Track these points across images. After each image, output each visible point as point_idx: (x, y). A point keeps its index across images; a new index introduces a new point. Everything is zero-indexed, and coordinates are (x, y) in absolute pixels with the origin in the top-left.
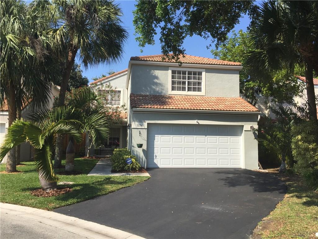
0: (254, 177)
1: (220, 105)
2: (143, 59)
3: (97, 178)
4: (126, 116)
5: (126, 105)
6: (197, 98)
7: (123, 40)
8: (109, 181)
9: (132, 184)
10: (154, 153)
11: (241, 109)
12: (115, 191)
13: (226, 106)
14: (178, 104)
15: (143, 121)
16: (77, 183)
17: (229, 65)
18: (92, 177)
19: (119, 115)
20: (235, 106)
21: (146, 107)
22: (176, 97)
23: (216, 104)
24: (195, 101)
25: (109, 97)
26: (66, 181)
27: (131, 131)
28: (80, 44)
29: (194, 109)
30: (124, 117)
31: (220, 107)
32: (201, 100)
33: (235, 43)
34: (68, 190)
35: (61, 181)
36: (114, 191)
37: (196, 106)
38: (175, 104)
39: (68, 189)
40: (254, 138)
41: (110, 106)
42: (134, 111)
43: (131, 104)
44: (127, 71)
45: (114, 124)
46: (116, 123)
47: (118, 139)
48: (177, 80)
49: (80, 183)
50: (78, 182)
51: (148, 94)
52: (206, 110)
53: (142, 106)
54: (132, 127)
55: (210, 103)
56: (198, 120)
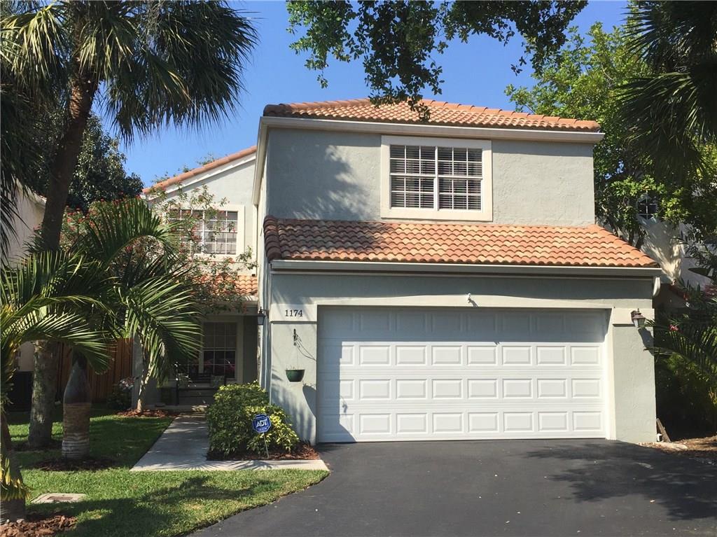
0: (648, 466)
1: (537, 249)
2: (302, 112)
3: (160, 477)
4: (254, 286)
5: (254, 252)
6: (468, 229)
7: (238, 51)
8: (198, 489)
9: (272, 498)
10: (338, 397)
11: (603, 261)
12: (217, 522)
13: (557, 250)
14: (412, 246)
15: (304, 299)
16: (95, 496)
17: (564, 129)
18: (144, 477)
19: (235, 285)
20: (582, 251)
21: (313, 256)
22: (403, 226)
23: (526, 245)
24: (461, 237)
25: (203, 231)
26: (60, 491)
27: (269, 331)
28: (104, 61)
29: (460, 262)
30: (249, 291)
31: (538, 255)
32: (481, 234)
33: (579, 66)
34: (61, 523)
35: (44, 493)
36: (212, 521)
37: (467, 253)
38: (401, 246)
39: (63, 518)
40: (642, 346)
41: (205, 257)
42: (275, 270)
43: (267, 249)
44: (254, 152)
45: (216, 312)
46: (225, 308)
47: (231, 356)
48: (405, 174)
49: (106, 497)
50: (97, 495)
51: (317, 218)
52: (496, 262)
53: (302, 253)
54: (271, 320)
55: (507, 243)
56: (474, 293)
